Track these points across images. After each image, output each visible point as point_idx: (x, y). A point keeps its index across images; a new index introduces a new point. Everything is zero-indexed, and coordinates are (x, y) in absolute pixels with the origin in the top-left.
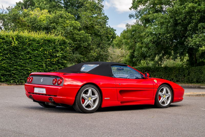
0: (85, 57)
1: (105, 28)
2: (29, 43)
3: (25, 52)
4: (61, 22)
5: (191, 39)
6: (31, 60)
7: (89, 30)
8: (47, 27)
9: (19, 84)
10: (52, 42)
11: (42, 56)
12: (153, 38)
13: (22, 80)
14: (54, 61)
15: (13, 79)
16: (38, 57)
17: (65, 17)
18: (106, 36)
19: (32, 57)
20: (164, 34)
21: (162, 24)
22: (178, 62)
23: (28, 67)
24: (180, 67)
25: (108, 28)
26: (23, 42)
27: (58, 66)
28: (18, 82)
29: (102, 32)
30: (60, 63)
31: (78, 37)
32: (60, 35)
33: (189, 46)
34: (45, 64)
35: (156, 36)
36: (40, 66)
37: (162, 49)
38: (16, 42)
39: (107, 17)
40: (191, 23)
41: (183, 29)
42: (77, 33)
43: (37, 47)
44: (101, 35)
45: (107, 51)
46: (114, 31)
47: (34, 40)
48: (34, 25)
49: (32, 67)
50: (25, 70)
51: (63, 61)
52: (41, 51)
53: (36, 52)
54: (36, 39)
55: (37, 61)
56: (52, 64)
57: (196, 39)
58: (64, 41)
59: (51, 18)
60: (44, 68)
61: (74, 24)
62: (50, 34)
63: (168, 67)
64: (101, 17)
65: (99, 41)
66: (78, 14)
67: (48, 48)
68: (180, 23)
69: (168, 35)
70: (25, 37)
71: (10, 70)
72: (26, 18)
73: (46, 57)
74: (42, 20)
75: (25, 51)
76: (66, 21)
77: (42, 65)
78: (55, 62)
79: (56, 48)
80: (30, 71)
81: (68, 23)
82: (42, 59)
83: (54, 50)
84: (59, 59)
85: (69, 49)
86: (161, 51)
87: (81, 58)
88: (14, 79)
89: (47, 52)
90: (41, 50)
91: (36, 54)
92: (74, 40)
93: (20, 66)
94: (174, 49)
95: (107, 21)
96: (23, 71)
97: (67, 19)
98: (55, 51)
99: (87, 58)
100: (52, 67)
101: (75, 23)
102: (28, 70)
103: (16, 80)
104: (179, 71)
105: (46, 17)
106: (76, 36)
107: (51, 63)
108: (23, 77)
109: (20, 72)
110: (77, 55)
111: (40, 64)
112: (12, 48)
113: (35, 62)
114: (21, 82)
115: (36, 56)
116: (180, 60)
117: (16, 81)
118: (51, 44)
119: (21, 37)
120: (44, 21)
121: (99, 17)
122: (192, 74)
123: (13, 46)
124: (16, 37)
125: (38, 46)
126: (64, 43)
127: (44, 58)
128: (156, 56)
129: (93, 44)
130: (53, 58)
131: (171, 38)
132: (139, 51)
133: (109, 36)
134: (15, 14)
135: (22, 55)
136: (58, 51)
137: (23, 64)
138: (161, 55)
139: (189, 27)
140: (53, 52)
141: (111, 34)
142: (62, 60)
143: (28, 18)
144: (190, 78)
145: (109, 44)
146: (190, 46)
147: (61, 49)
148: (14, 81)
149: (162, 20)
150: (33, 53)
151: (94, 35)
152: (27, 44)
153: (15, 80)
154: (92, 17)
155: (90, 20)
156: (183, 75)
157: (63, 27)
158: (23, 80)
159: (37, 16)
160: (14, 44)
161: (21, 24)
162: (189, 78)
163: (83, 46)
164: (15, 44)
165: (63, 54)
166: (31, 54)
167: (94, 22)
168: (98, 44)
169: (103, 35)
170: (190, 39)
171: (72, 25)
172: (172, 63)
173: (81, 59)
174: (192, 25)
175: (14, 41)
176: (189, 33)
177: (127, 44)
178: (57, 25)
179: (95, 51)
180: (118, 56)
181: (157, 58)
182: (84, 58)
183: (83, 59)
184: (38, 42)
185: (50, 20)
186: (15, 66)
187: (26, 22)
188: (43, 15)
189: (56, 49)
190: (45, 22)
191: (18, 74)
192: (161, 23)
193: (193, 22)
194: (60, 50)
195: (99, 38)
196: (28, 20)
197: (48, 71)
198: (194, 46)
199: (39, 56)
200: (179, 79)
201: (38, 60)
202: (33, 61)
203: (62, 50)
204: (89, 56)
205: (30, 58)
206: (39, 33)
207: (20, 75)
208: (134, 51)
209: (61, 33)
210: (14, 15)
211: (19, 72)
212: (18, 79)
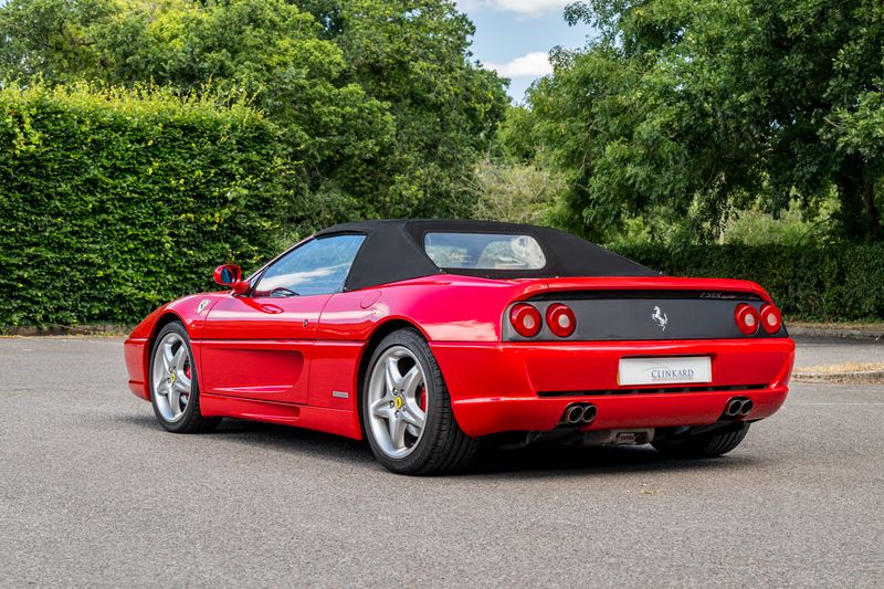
0: (368, 205)
1: (458, 73)
2: (93, 141)
3: (78, 181)
4: (252, 43)
5: (847, 115)
6: (104, 216)
7: (385, 81)
8: (191, 68)
9: (52, 332)
10: (203, 133)
11: (155, 201)
12: (679, 116)
13: (66, 309)
14: (214, 223)
15: (21, 308)
16: (137, 203)
17: (270, 21)
18: (466, 110)
19: (109, 205)
20: (724, 95)
21: (714, 44)
22: (793, 223)
23: (94, 251)
24: (798, 244)
25: (471, 72)
26: (68, 137)
27: (235, 246)
28: (46, 319)
29: (446, 88)
30: (240, 231)
31: (330, 113)
32: (241, 102)
33: (841, 145)
34: (171, 235)
35: (691, 104)
36: (147, 244)
37: (720, 162)
38: (36, 137)
39: (467, 21)
40: (849, 39)
41: (811, 65)
42: (327, 94)
43: (132, 158)
44: (443, 104)
45: (468, 176)
46: (499, 87)
47: (118, 126)
48: (131, 58)
49: (111, 249)
50: (78, 264)
51: (254, 224)
52: (150, 177)
53: (131, 179)
54: (128, 118)
55: (133, 225)
56: (205, 236)
57: (871, 116)
58: (258, 128)
59: (207, 26)
60: (167, 256)
61: (311, 54)
62: (194, 96)
63: (745, 248)
64: (440, 23)
65: (433, 129)
66: (333, 9)
67: (185, 160)
68: (798, 38)
69: (744, 98)
70: (74, 111)
71: (8, 264)
72: (94, 28)
73: (178, 202)
74: (166, 34)
75: (78, 175)
76: (279, 42)
77: (159, 241)
78: (219, 225)
79: (222, 162)
80: (100, 267)
81: (286, 50)
82: (156, 211)
83: (213, 171)
84: (235, 213)
85: (284, 164)
86: (714, 176)
87: (349, 208)
88: (26, 308)
89: (182, 181)
90: (151, 171)
91: (130, 191)
92: (315, 126)
93: (54, 247)
94: (775, 164)
95: (469, 38)
96: (68, 269)
97: (280, 30)
98: (216, 174)
99: (377, 211)
100: (204, 250)
101: (319, 48)
102: (92, 264)
103: (36, 312)
104: (795, 266)
105: (184, 20)
106: (325, 109)
107: (199, 230)
108: (69, 296)
109: (54, 274)
110: (333, 195)
111: (150, 235)
112: (17, 162)
113: (123, 227)
114: (59, 321)
115: (128, 200)
116: (800, 217)
117: (39, 317)
118: (201, 145)
119: (56, 113)
120: (173, 41)
121: (432, 23)
122: (857, 279)
123: (18, 152)
124: (34, 111)
125: (138, 154)
126: (261, 137)
127: (166, 209)
128: (692, 198)
129: (406, 146)
130: (210, 210)
131: (756, 112)
132: (610, 174)
133: (478, 106)
134: (42, 10)
135: (63, 195)
136: (232, 177)
137: (66, 237)
138: (713, 193)
139: (838, 59)
140: (209, 181)
141: (486, 101)
142: (249, 219)
143: (102, 28)
144: (847, 297)
145: (479, 147)
146: (845, 146)
147: (245, 164)
148: (26, 317)
149: (716, 29)
150: (115, 188)
151: (411, 104)
152: (86, 145)
153: (30, 312)
154: (400, 21)
155: (390, 38)
156: (815, 280)
157: (264, 68)
158: (72, 311)
159: (142, 18)
160: (26, 144)
161: (72, 55)
162: (841, 296)
163: (360, 155)
164: (31, 143)
165: (257, 189)
166: (105, 191)
167: (408, 43)
168: (427, 146)
169: (449, 102)
170: (845, 115)
171: (306, 60)
172: (765, 229)
173: (352, 215)
174: (853, 50)
175: (22, 129)
176: (839, 85)
177: (553, 140)
178: (233, 58)
179: (414, 178)
180: (519, 200)
181: (695, 207)
182: (364, 207)
183: (358, 213)
184: (139, 135)
185: (203, 38)
186: (31, 245)
187: (92, 46)
188: (172, 13)
189: (224, 166)
190: (178, 44)
191: (46, 284)
192: (710, 41)
193: (861, 37)
194: (241, 170)
195: (434, 118)
196: (103, 36)
197: (184, 267)
198: (865, 146)
199: (144, 201)
200: (797, 299)
201: (138, 216)
202: (115, 225)
203: (251, 169)
204: (388, 199)
205: (101, 209)
206: (144, 93)
207: (56, 287)
208: (589, 173)
209: (246, 94)
210: (37, 11)
211: (50, 272)
212: (45, 308)
